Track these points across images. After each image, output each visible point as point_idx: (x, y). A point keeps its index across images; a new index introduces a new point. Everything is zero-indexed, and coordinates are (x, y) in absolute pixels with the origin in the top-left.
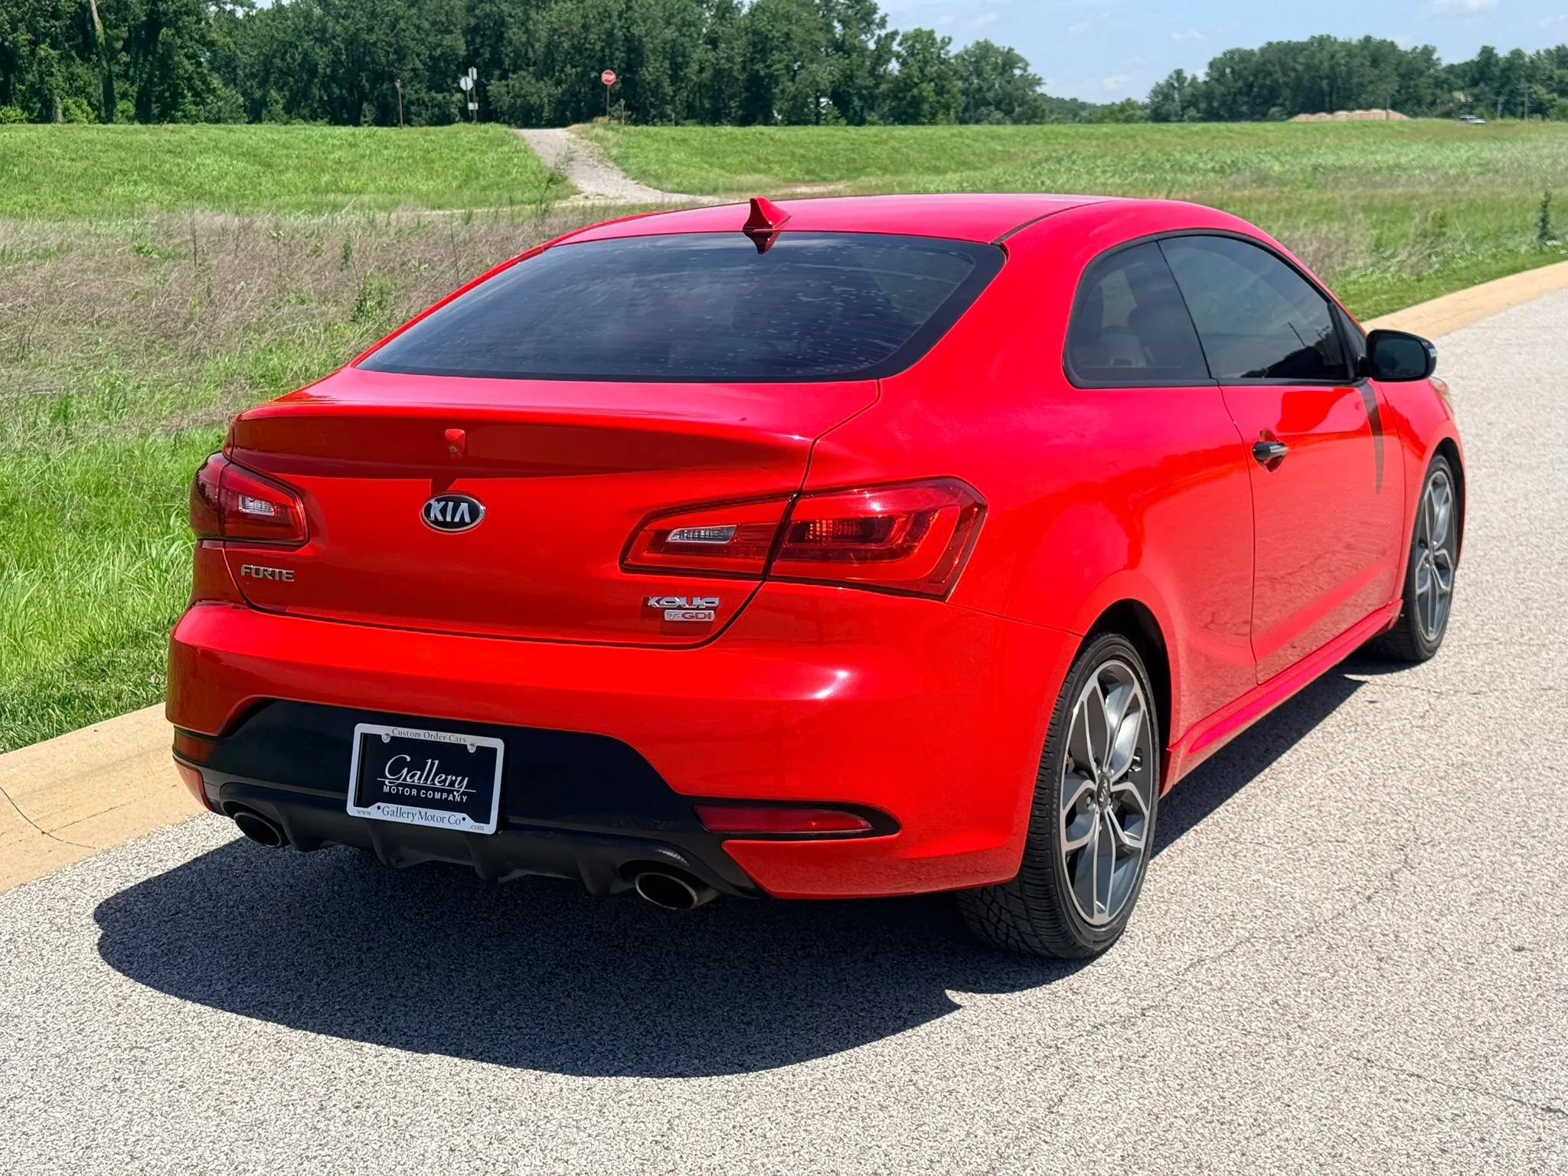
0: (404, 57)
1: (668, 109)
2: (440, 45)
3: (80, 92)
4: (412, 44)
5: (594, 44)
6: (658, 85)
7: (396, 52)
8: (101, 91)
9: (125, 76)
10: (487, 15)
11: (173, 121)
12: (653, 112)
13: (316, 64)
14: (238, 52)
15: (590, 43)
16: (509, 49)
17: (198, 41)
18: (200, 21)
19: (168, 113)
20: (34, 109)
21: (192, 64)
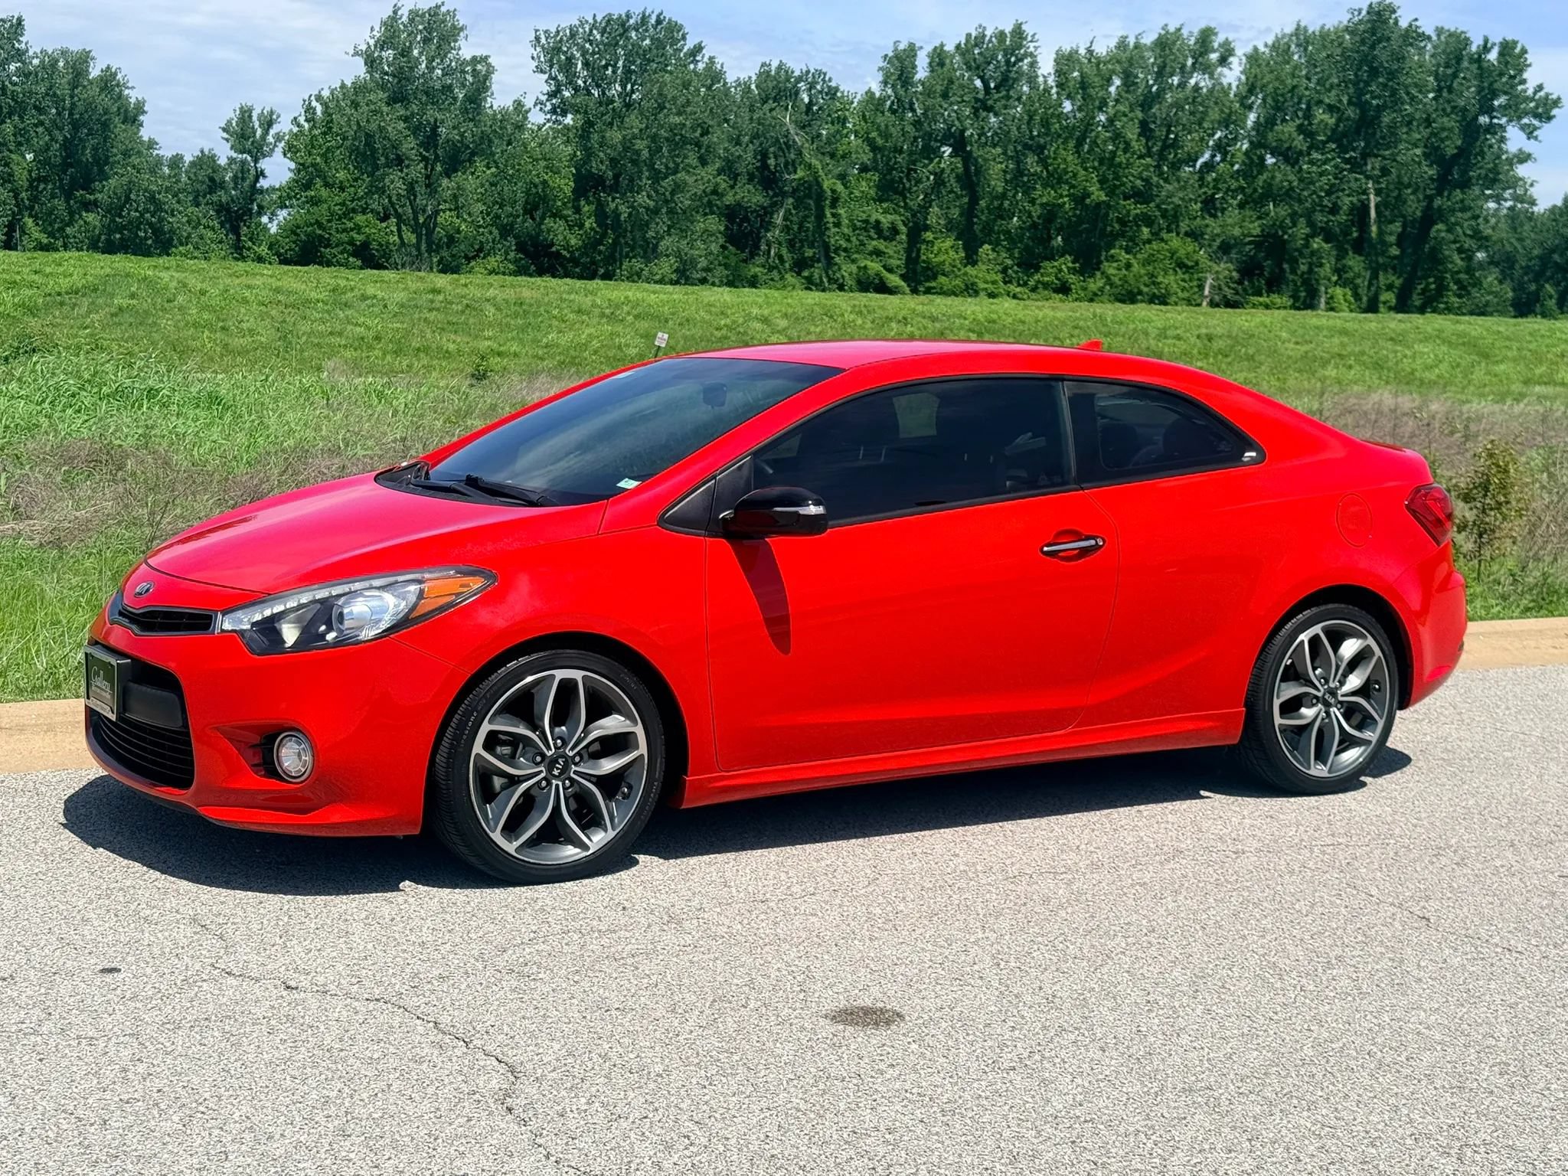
3: (1349, 283)
8: (1367, 283)
14: (1519, 247)
17: (1471, 237)
18: (1476, 217)
19: (1430, 304)
20: (1299, 297)
21: (1462, 259)
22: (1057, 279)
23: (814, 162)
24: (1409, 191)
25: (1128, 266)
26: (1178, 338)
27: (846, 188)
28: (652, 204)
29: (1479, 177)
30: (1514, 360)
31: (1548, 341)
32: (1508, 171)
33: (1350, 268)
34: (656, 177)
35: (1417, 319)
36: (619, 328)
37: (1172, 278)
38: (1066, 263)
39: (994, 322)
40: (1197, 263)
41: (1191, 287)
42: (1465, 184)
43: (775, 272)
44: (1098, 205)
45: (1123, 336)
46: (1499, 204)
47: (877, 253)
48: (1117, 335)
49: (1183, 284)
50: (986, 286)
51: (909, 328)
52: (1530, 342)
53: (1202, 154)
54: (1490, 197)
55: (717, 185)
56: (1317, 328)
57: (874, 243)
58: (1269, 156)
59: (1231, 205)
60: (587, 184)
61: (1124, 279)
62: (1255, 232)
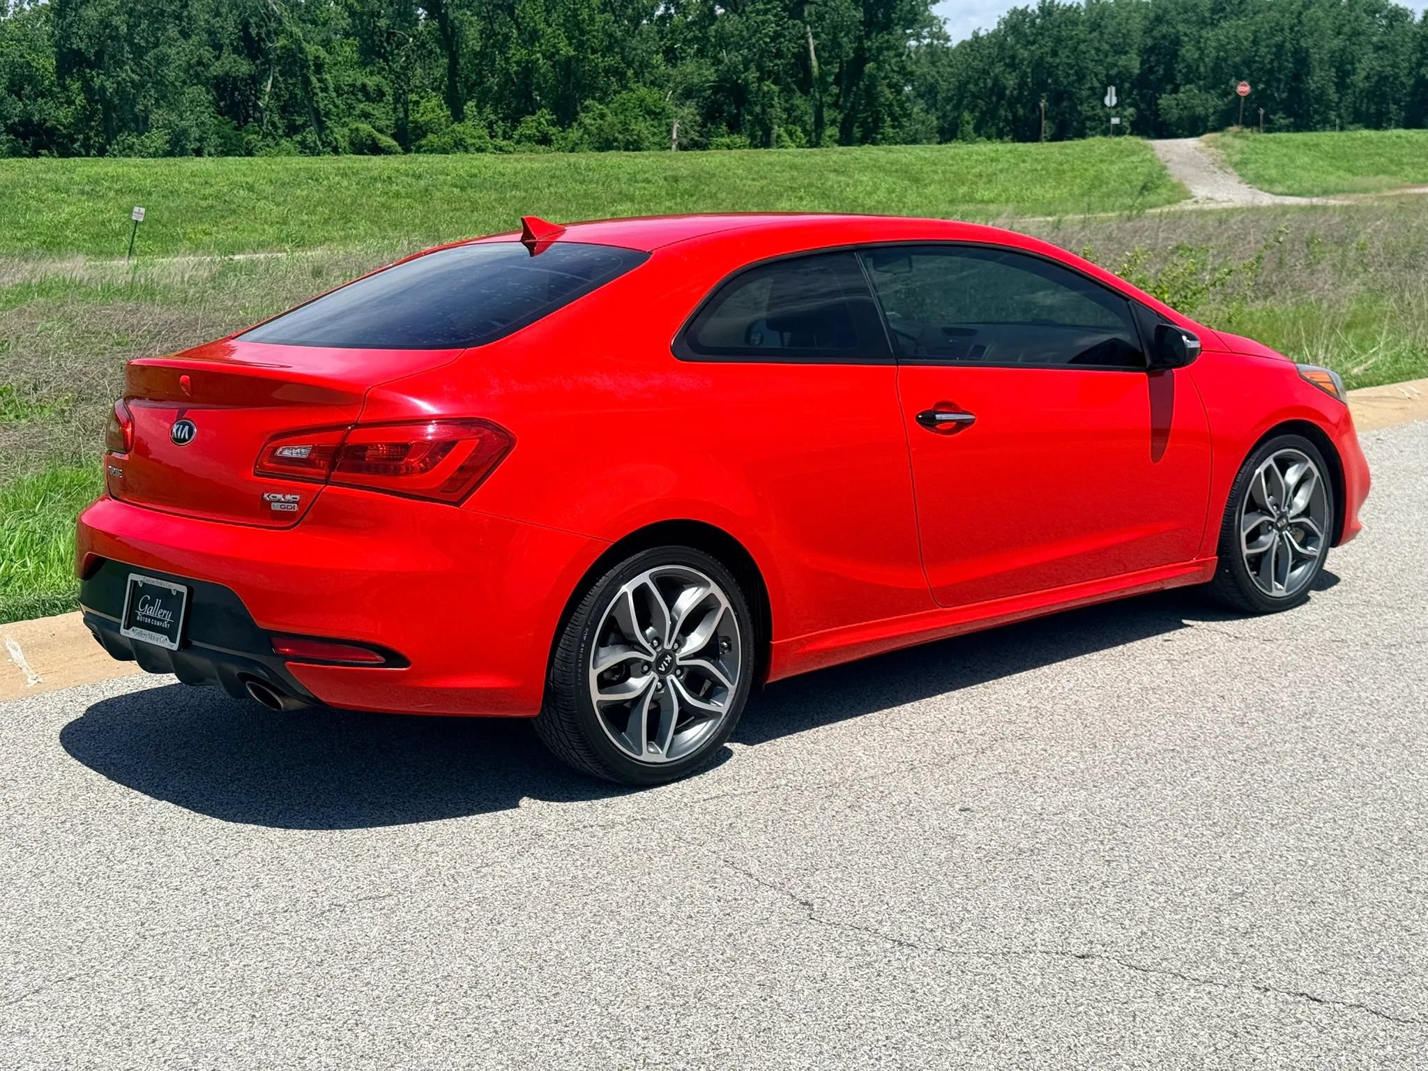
0: (1084, 77)
1: (1332, 115)
2: (1115, 65)
3: (798, 120)
4: (1091, 65)
5: (1264, 57)
6: (1322, 93)
7: (1076, 73)
8: (813, 120)
9: (835, 105)
10: (1164, 37)
11: (874, 143)
12: (1317, 117)
13: (1005, 88)
14: (940, 79)
15: (1259, 57)
16: (1181, 66)
17: (899, 73)
18: (901, 55)
19: (869, 136)
20: (756, 136)
21: (892, 93)
22: (540, 132)
23: (296, 30)
24: (842, 34)
25: (602, 116)
26: (647, 181)
27: (330, 53)
28: (136, 78)
29: (900, 19)
30: (940, 182)
31: (966, 163)
32: (924, 11)
33: (798, 107)
34: (139, 52)
35: (856, 151)
36: (101, 205)
37: (643, 125)
38: (545, 115)
39: (475, 176)
40: (663, 109)
41: (661, 132)
42: (887, 26)
43: (269, 138)
44: (569, 59)
45: (597, 183)
46: (920, 42)
47: (366, 115)
48: (591, 181)
49: (652, 129)
50: (473, 141)
51: (395, 187)
52: (952, 165)
53: (658, 6)
54: (911, 35)
55: (200, 57)
56: (770, 164)
57: (362, 106)
58: (717, 7)
59: (689, 54)
60: (70, 61)
61: (600, 129)
62: (712, 79)
